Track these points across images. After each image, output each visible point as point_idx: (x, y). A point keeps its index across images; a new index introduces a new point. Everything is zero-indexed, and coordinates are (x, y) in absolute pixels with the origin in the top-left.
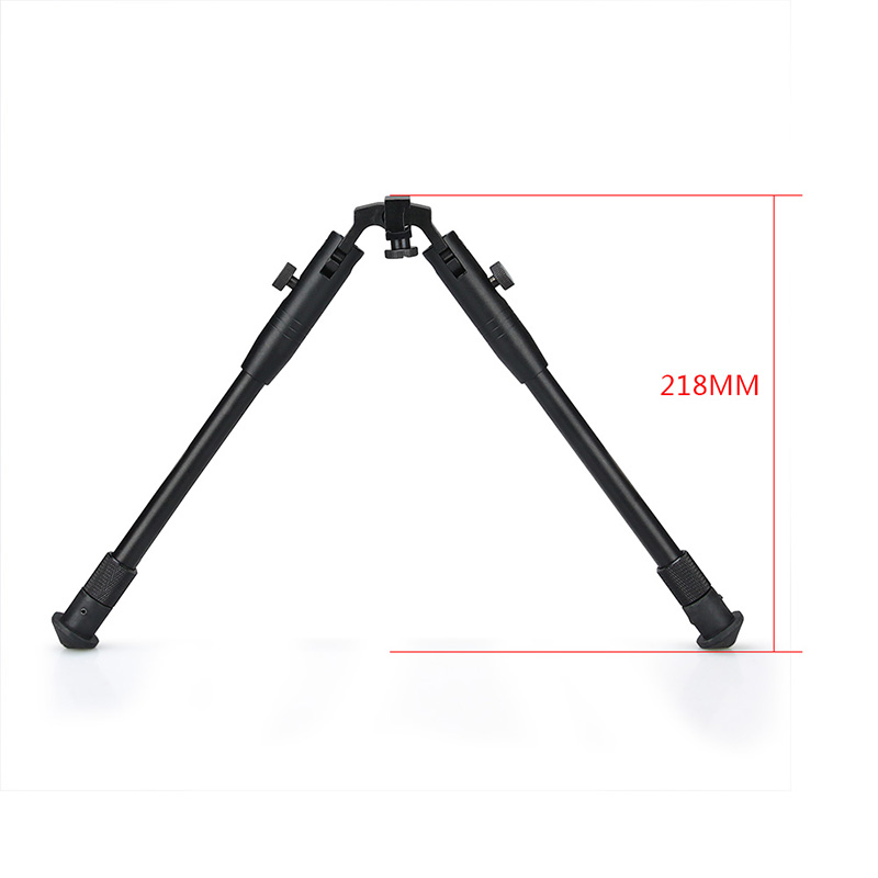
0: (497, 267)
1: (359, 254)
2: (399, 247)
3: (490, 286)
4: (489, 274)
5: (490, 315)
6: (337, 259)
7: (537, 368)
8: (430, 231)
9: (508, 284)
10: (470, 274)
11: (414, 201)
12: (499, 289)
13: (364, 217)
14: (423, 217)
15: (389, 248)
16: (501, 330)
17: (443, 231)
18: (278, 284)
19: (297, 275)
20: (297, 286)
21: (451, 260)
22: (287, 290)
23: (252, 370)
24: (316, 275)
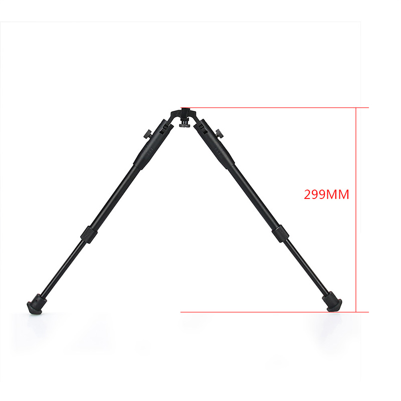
0: (218, 131)
1: (172, 127)
2: (185, 124)
3: (216, 137)
4: (215, 133)
5: (216, 146)
6: (165, 129)
7: (231, 164)
8: (196, 119)
9: (222, 136)
10: (209, 133)
11: (191, 109)
12: (219, 138)
13: (174, 114)
14: (193, 114)
15: (181, 123)
16: (219, 152)
17: (200, 119)
18: (145, 137)
19: (152, 134)
20: (151, 137)
21: (203, 129)
22: (148, 139)
23: (136, 165)
24: (158, 133)
